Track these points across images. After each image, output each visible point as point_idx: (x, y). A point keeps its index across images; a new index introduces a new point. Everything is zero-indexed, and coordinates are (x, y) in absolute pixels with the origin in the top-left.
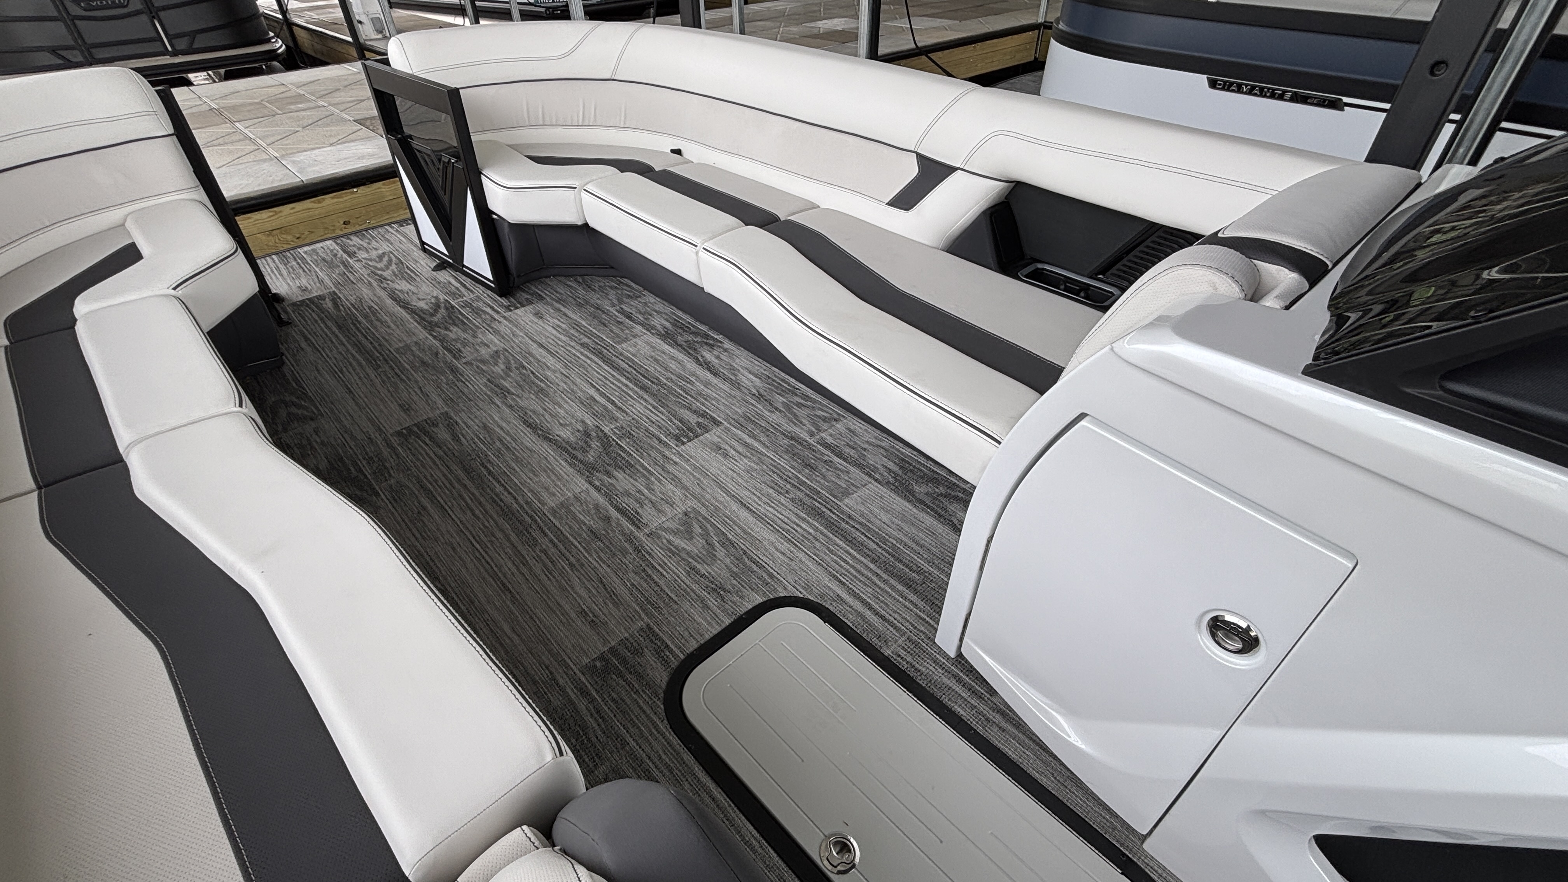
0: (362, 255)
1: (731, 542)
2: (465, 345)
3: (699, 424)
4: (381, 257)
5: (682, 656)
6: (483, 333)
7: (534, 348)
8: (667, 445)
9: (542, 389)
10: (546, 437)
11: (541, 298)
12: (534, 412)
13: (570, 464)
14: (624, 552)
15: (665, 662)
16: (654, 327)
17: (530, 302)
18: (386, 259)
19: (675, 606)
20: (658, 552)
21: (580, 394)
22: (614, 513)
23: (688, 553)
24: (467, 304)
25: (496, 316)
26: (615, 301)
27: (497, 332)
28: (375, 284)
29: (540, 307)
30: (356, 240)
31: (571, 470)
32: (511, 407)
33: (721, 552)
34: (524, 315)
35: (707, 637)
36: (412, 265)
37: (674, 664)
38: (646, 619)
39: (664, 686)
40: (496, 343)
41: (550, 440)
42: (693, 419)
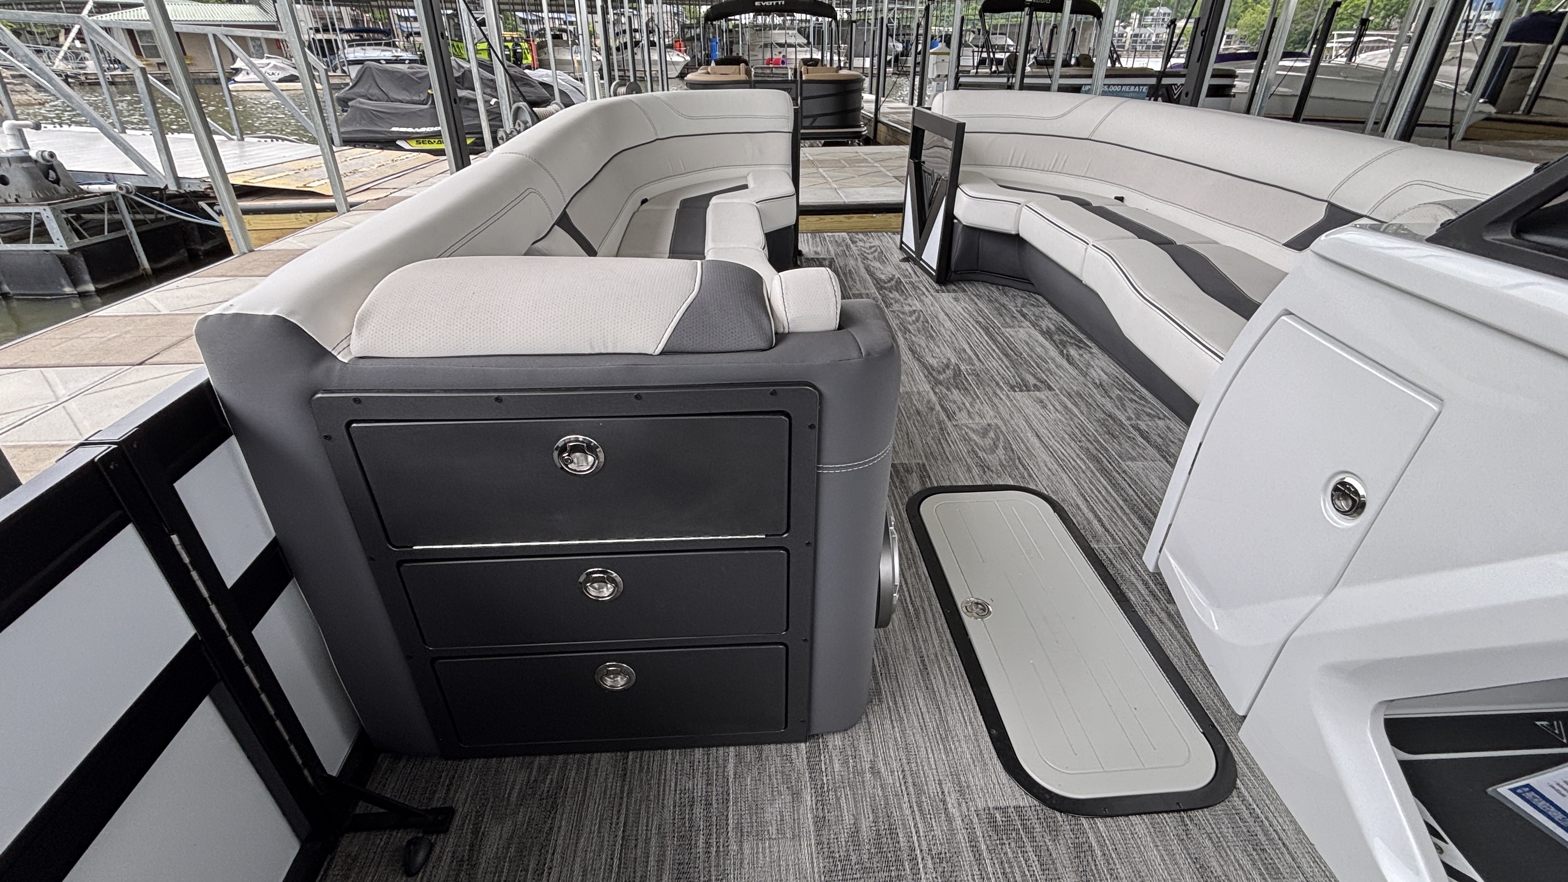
0: (860, 244)
1: (1012, 450)
2: (896, 302)
3: (1035, 386)
4: (871, 247)
5: (936, 485)
6: (912, 300)
7: (942, 316)
8: (1001, 388)
9: (932, 336)
10: (919, 359)
11: (964, 291)
12: (919, 345)
13: (925, 376)
14: (932, 427)
15: (923, 483)
16: (1040, 326)
17: (954, 291)
18: (874, 249)
19: (947, 463)
20: (955, 435)
21: (957, 345)
22: (938, 408)
23: (976, 443)
24: (911, 283)
25: (926, 293)
26: (1019, 305)
27: (922, 301)
28: (859, 260)
29: (961, 295)
30: (861, 236)
31: (924, 379)
32: (906, 339)
33: (1000, 452)
34: (947, 298)
35: (960, 484)
36: (888, 255)
37: (929, 485)
38: (924, 460)
39: (915, 492)
40: (918, 306)
41: (920, 361)
42: (1032, 381)
